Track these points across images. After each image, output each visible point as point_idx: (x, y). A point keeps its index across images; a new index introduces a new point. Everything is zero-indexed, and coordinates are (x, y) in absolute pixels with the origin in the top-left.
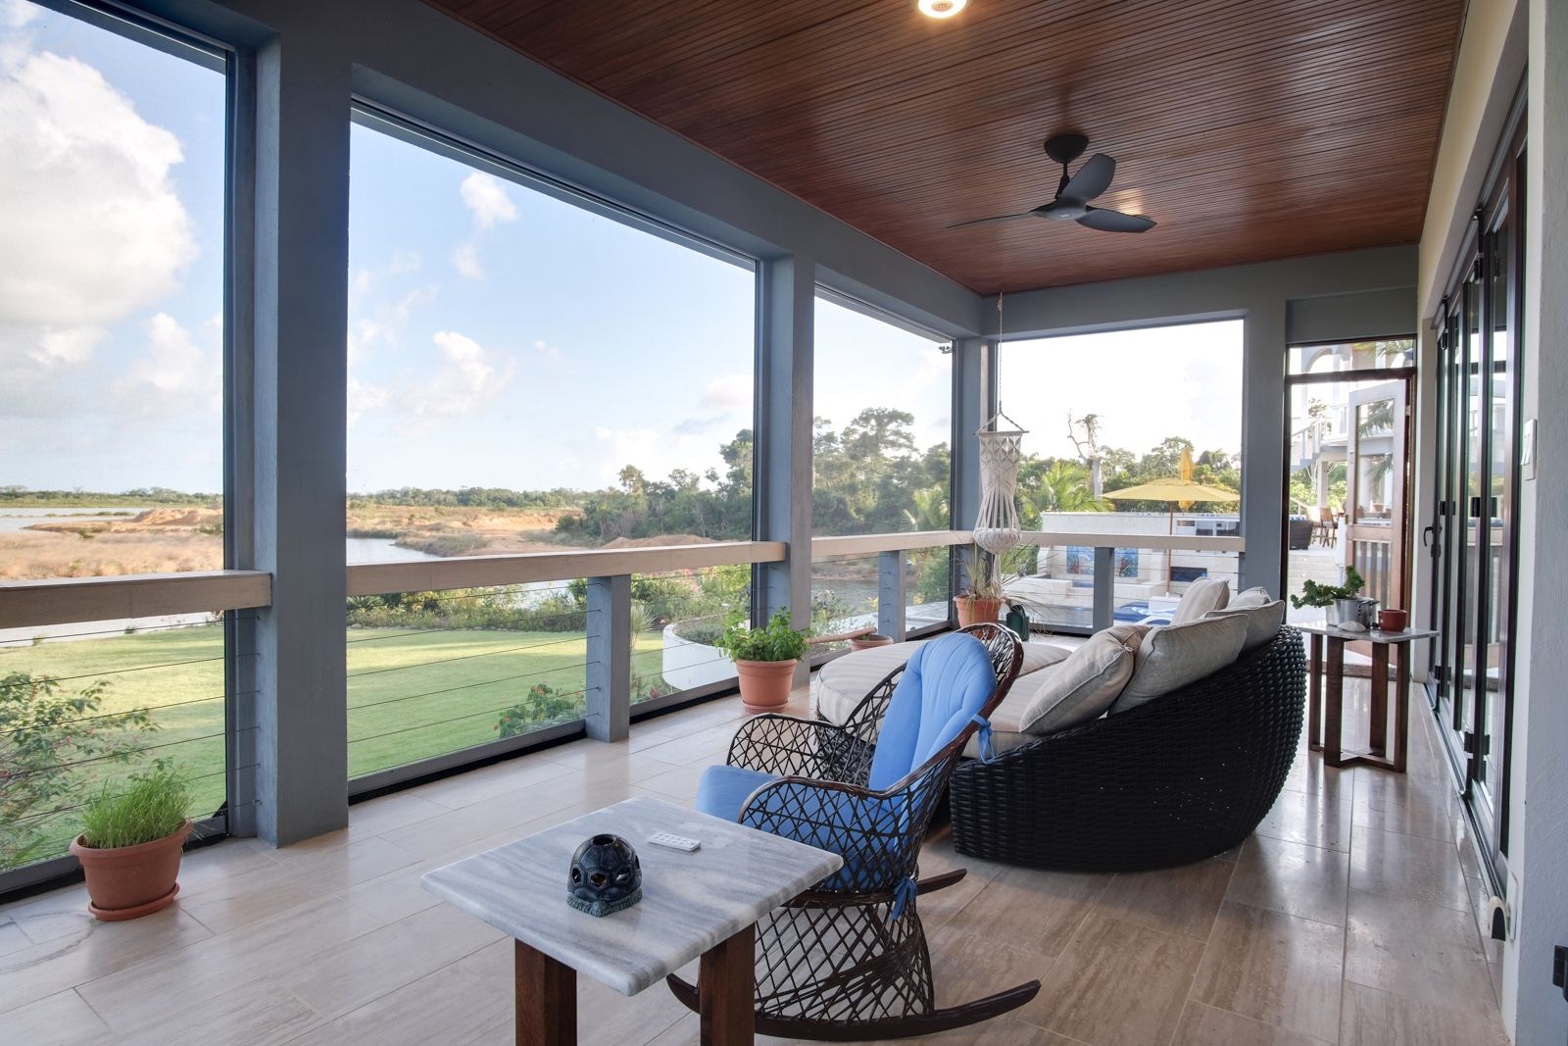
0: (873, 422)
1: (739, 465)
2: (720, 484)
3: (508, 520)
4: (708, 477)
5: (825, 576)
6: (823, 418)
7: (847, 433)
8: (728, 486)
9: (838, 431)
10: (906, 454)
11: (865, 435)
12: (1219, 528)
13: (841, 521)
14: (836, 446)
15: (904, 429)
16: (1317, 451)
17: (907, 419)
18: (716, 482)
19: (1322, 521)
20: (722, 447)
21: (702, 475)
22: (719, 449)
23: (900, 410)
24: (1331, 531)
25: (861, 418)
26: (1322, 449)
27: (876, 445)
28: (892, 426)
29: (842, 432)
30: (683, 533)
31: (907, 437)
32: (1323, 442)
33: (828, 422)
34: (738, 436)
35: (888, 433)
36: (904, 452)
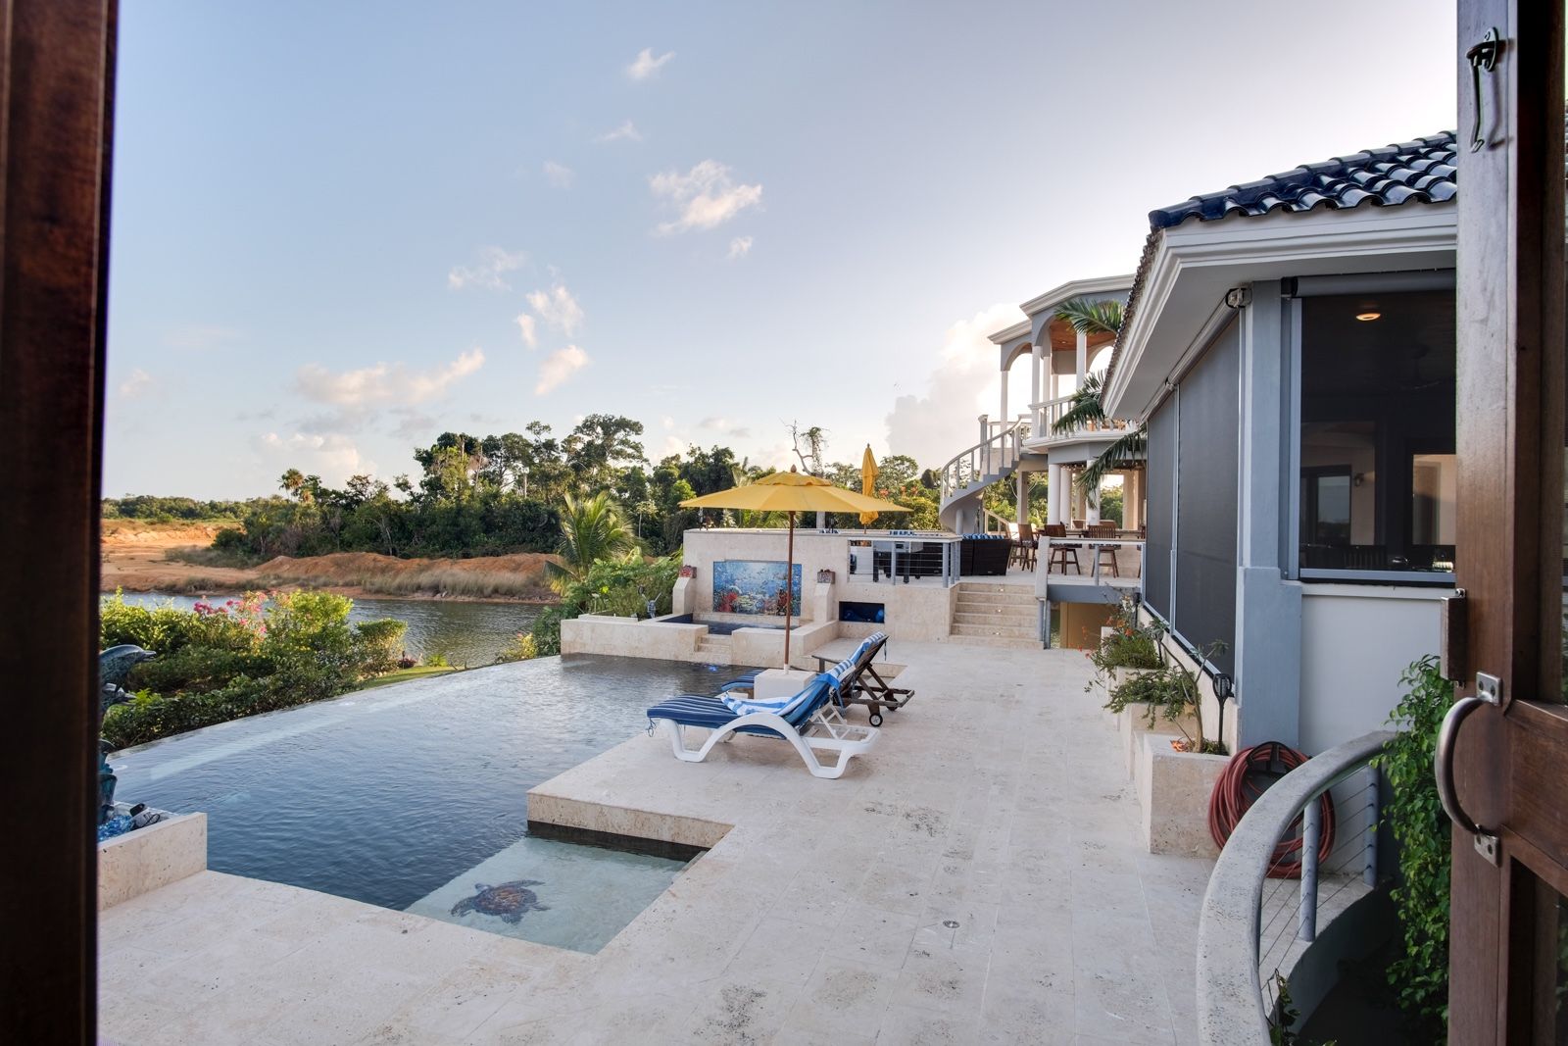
0: (599, 430)
1: (435, 472)
2: (412, 494)
3: (163, 534)
4: (399, 486)
5: (523, 599)
6: (543, 424)
7: (569, 441)
8: (421, 496)
9: (559, 436)
10: (639, 465)
11: (590, 444)
12: (899, 551)
13: (553, 536)
14: (556, 455)
15: (633, 438)
16: (1017, 459)
17: (636, 428)
18: (408, 492)
19: (1021, 539)
20: (418, 452)
21: (391, 483)
22: (414, 454)
23: (628, 418)
24: (1031, 551)
25: (585, 426)
26: (1022, 457)
27: (603, 455)
28: (620, 435)
29: (563, 440)
30: (361, 551)
31: (636, 447)
32: (1023, 449)
33: (547, 428)
34: (439, 440)
35: (616, 443)
36: (635, 463)
